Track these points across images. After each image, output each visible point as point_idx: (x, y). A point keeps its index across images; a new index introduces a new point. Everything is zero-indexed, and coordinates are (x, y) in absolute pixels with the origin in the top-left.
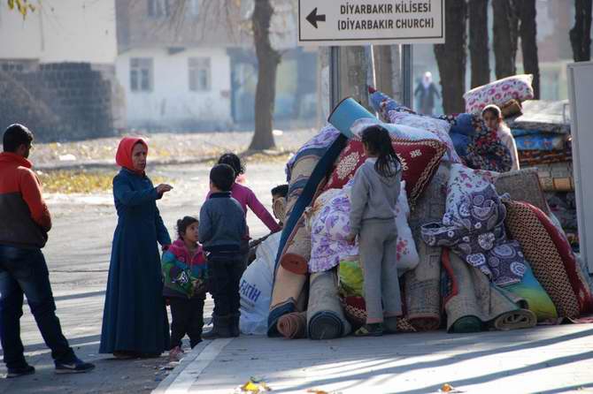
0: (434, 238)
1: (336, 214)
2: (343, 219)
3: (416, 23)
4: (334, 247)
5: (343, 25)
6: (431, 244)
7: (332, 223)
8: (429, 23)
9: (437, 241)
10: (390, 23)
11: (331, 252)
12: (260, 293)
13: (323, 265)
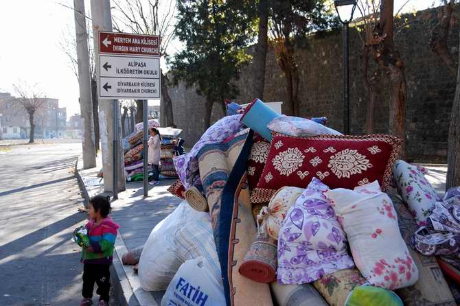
0: (434, 248)
1: (314, 219)
2: (325, 225)
3: (149, 91)
4: (312, 256)
5: (119, 91)
6: (427, 253)
7: (313, 231)
8: (154, 91)
9: (436, 251)
10: (139, 91)
11: (309, 263)
12: (206, 297)
13: (299, 278)
